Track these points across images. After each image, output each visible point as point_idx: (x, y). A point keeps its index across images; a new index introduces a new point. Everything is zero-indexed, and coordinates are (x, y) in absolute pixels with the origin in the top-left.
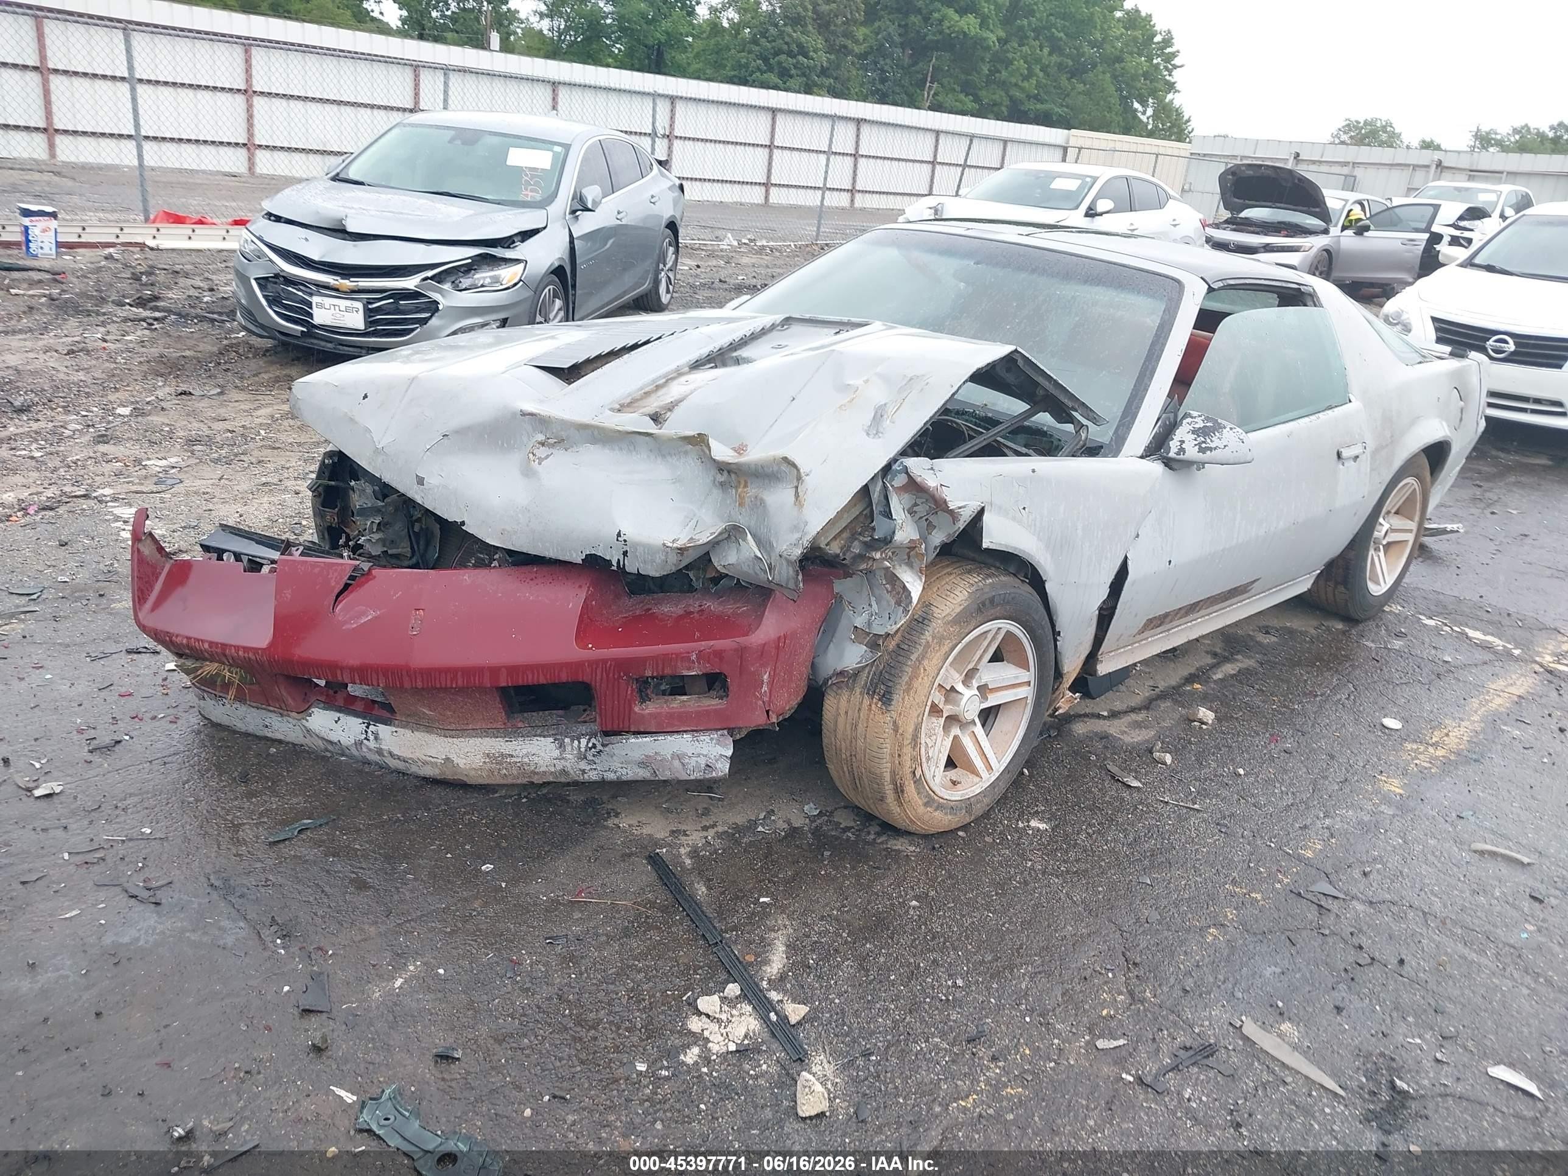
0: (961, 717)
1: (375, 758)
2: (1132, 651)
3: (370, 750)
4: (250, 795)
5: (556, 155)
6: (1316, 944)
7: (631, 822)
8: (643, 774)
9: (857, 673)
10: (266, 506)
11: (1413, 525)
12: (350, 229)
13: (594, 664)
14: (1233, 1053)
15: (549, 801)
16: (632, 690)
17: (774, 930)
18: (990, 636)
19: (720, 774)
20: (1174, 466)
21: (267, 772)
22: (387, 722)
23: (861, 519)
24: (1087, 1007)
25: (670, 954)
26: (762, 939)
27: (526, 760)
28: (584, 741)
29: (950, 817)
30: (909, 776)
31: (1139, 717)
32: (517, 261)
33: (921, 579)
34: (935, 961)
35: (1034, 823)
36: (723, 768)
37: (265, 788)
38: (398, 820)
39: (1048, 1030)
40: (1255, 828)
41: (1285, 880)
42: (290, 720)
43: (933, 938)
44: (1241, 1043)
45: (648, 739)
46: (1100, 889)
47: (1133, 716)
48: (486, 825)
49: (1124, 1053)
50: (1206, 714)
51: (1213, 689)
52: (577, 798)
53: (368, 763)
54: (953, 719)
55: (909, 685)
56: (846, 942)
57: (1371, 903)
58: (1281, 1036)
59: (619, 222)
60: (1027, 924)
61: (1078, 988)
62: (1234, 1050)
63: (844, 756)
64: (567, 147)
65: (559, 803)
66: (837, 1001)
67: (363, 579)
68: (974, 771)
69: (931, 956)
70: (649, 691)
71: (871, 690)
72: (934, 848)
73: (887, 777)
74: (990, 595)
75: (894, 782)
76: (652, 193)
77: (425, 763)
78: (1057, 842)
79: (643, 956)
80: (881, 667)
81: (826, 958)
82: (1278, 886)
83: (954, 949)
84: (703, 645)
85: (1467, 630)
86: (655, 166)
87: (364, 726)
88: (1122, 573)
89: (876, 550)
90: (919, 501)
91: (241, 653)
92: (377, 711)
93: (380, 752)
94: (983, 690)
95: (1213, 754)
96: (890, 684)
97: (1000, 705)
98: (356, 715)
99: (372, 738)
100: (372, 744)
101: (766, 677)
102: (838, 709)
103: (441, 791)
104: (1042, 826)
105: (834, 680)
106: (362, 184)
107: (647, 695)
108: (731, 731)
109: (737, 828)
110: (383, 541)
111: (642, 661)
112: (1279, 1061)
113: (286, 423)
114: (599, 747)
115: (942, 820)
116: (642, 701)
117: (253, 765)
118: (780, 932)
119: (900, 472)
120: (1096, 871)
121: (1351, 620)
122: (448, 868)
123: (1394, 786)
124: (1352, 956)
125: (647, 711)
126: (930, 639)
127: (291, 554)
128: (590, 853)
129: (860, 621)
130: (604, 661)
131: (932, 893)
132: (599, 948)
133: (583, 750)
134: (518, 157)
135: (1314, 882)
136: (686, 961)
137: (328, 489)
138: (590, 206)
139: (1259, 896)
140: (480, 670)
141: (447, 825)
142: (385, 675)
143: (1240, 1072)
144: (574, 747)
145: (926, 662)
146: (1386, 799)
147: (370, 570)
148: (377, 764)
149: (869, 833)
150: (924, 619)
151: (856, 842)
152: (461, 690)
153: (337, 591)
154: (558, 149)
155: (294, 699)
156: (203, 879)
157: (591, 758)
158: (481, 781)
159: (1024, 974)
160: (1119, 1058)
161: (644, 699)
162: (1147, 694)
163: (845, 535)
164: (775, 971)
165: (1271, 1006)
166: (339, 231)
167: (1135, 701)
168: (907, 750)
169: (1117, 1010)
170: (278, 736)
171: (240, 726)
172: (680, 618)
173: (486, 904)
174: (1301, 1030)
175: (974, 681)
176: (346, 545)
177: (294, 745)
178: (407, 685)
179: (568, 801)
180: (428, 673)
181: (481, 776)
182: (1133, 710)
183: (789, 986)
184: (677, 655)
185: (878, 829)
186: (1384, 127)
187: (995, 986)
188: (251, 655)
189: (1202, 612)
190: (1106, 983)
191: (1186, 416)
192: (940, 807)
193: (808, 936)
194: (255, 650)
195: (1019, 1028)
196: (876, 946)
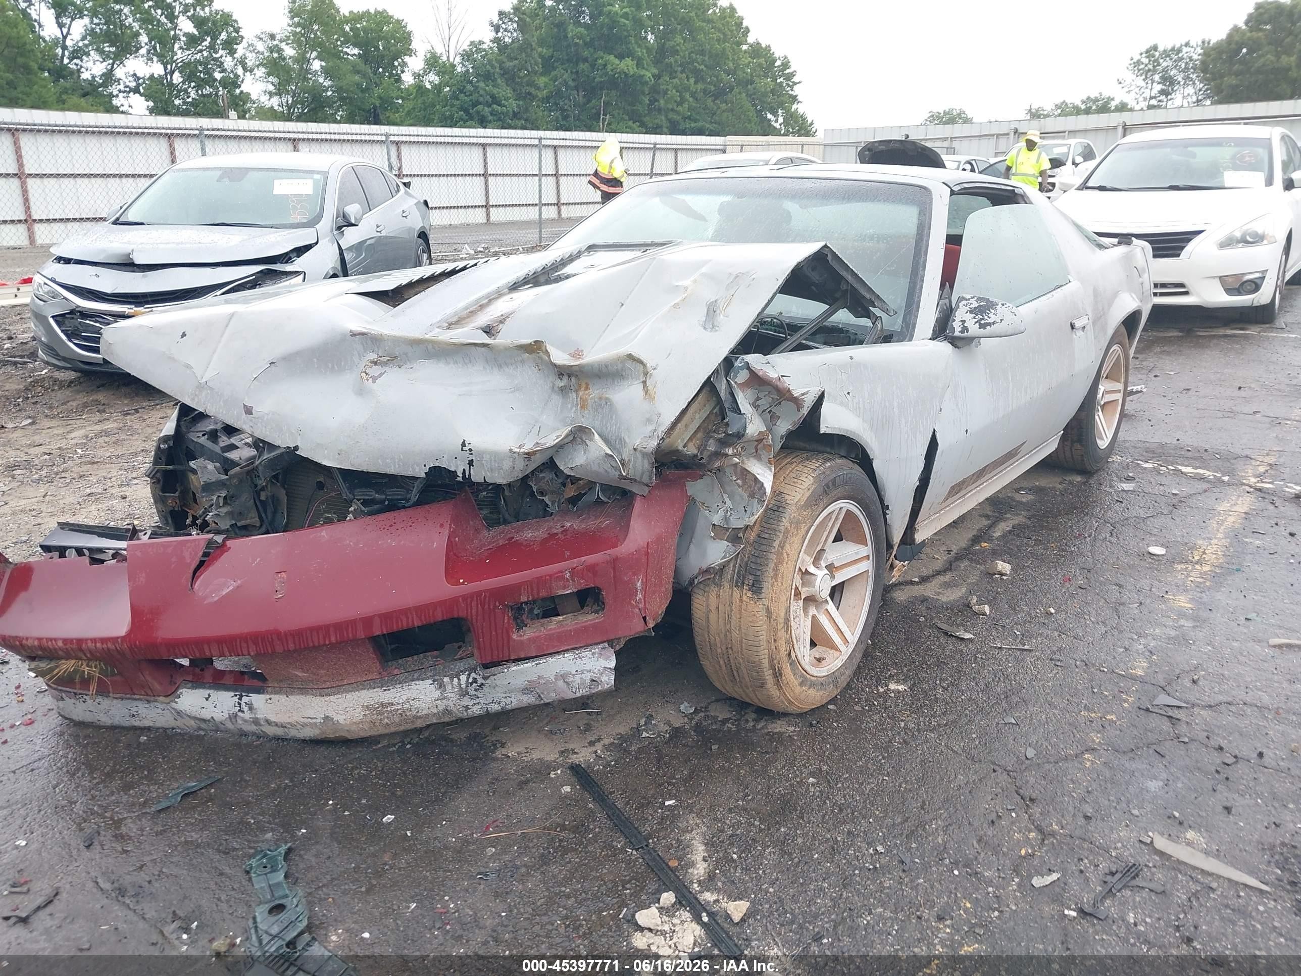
0: (818, 597)
1: (253, 728)
2: (939, 518)
3: (246, 721)
4: (127, 787)
5: (316, 183)
6: (1182, 753)
7: (519, 750)
8: (528, 700)
9: (723, 568)
10: (95, 513)
11: (1120, 386)
12: (137, 262)
13: (467, 598)
14: (1155, 870)
15: (433, 742)
16: (509, 618)
17: (688, 831)
18: (834, 517)
19: (606, 687)
20: (959, 344)
21: (141, 761)
22: (259, 691)
23: (713, 417)
24: (1005, 850)
25: (593, 873)
26: (679, 841)
27: (407, 706)
28: (463, 678)
29: (821, 693)
30: (785, 659)
31: (947, 577)
32: (297, 273)
33: (770, 470)
34: (850, 833)
35: (892, 686)
36: (608, 680)
37: (142, 778)
38: (287, 786)
39: (979, 879)
40: (1084, 658)
41: (1130, 699)
42: (159, 705)
43: (841, 810)
44: (1157, 858)
45: (530, 665)
46: (974, 736)
47: (941, 579)
48: (376, 777)
49: (1057, 890)
50: (1004, 567)
51: (998, 545)
52: (461, 735)
53: (243, 734)
54: (810, 600)
55: (776, 570)
56: (761, 830)
57: (1210, 706)
58: (1189, 844)
59: (379, 234)
60: (922, 780)
61: (990, 833)
62: (1155, 867)
63: (719, 650)
64: (326, 174)
65: (443, 743)
66: (771, 890)
67: (218, 551)
68: (834, 647)
69: (846, 828)
70: (524, 617)
71: (739, 583)
72: (811, 725)
73: (766, 663)
74: (832, 477)
75: (772, 667)
76: (404, 208)
77: (304, 725)
78: (919, 700)
79: (567, 880)
80: (746, 559)
81: (746, 849)
82: (1126, 705)
83: (864, 817)
84: (575, 562)
85: (1180, 467)
86: (402, 186)
87: (236, 699)
88: (933, 445)
89: (729, 446)
90: (761, 395)
91: (98, 645)
92: (248, 682)
93: (256, 722)
94: (831, 568)
95: (1022, 599)
96: (758, 573)
97: (843, 583)
98: (227, 688)
99: (246, 709)
100: (247, 715)
101: (639, 584)
102: (708, 606)
103: (322, 750)
104: (901, 688)
105: (700, 579)
106: (142, 224)
107: (522, 621)
108: (611, 643)
109: (622, 738)
110: (230, 514)
111: (515, 589)
112: (1198, 869)
113: (101, 440)
114: (480, 681)
115: (815, 697)
116: (519, 628)
117: (124, 757)
118: (694, 832)
119: (741, 368)
120: (964, 720)
121: (1086, 473)
122: (349, 826)
123: (1183, 602)
124: (1217, 758)
125: (526, 637)
126: (787, 524)
127: (139, 539)
128: (487, 787)
129: (717, 519)
130: (479, 594)
131: (825, 768)
132: (522, 881)
133: (463, 686)
134: (282, 187)
135: (1154, 697)
136: (611, 877)
137: (166, 473)
138: (353, 221)
139: (1114, 718)
140: (352, 623)
141: (338, 783)
142: (256, 643)
143: (1169, 886)
144: (452, 686)
145: (787, 547)
146: (1182, 614)
147: (224, 541)
148: (254, 734)
149: (747, 721)
150: (779, 507)
151: (738, 731)
152: (332, 646)
153: (193, 567)
154: (317, 177)
155: (160, 684)
156: (90, 885)
157: (474, 693)
158: (363, 734)
159: (936, 829)
160: (1055, 893)
161: (520, 625)
162: (945, 558)
163: (700, 435)
164: (702, 872)
165: (1169, 817)
166: (127, 265)
167: (939, 565)
168: (781, 634)
169: (1032, 847)
170: (147, 723)
171: (105, 720)
172: (545, 541)
173: (395, 856)
174: (1204, 835)
175: (822, 562)
176: (194, 524)
177: (165, 729)
178: (279, 649)
179: (452, 741)
180: (298, 634)
181: (362, 729)
182: (938, 573)
183: (720, 884)
184: (550, 576)
185: (754, 716)
186: (960, 114)
187: (914, 845)
188: (110, 645)
189: (988, 476)
190: (1013, 823)
191: (961, 299)
192: (812, 685)
193: (722, 831)
194: (114, 640)
195: (952, 882)
196: (789, 828)
